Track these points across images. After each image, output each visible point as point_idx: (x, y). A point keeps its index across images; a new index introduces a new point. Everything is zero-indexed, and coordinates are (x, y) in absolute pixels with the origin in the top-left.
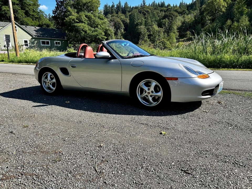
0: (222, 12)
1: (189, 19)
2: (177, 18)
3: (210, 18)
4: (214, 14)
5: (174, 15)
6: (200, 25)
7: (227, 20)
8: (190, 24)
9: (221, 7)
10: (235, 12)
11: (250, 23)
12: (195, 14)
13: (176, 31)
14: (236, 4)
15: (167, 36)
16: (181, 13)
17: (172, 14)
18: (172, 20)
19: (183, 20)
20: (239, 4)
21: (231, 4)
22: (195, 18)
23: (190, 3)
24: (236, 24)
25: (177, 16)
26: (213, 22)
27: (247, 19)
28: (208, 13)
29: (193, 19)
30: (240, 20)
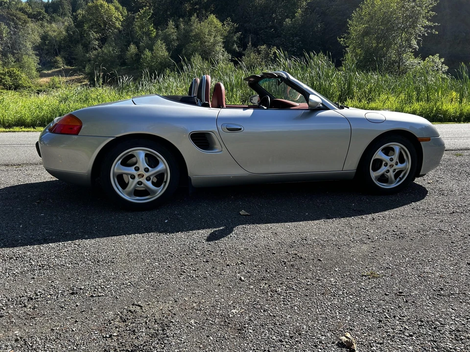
0: (115, 28)
1: (54, 31)
2: (28, 25)
3: (97, 36)
4: (103, 29)
5: (19, 19)
6: (80, 47)
7: (129, 45)
8: (60, 42)
9: (114, 20)
10: (136, 32)
11: (169, 53)
12: (66, 23)
13: (31, 52)
14: (137, 18)
15: (15, 62)
16: (35, 17)
17: (15, 16)
18: (16, 27)
19: (41, 31)
20: (142, 19)
21: (130, 18)
22: (67, 31)
23: (48, 1)
24: (148, 53)
25: (25, 22)
26: (103, 44)
27: (164, 47)
28: (92, 25)
29: (64, 33)
30: (154, 48)
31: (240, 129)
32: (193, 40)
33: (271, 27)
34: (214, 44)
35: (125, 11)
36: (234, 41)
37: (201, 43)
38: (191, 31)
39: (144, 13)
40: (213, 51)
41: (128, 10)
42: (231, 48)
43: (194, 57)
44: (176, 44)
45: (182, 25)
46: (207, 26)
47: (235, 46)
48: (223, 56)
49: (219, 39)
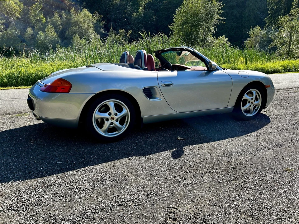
0: (15, 16)
3: (2, 22)
4: (7, 17)
7: (26, 28)
9: (14, 11)
10: (31, 19)
11: (57, 34)
14: (31, 10)
20: (35, 11)
21: (26, 10)
24: (41, 34)
26: (7, 27)
27: (53, 29)
30: (46, 30)
31: (172, 84)
32: (73, 25)
33: (124, 18)
34: (88, 28)
35: (22, 5)
36: (101, 27)
37: (79, 28)
38: (71, 19)
39: (36, 6)
40: (88, 33)
41: (24, 5)
42: (99, 31)
43: (75, 36)
44: (61, 28)
45: (64, 15)
46: (83, 16)
47: (102, 29)
48: (94, 36)
49: (91, 25)
